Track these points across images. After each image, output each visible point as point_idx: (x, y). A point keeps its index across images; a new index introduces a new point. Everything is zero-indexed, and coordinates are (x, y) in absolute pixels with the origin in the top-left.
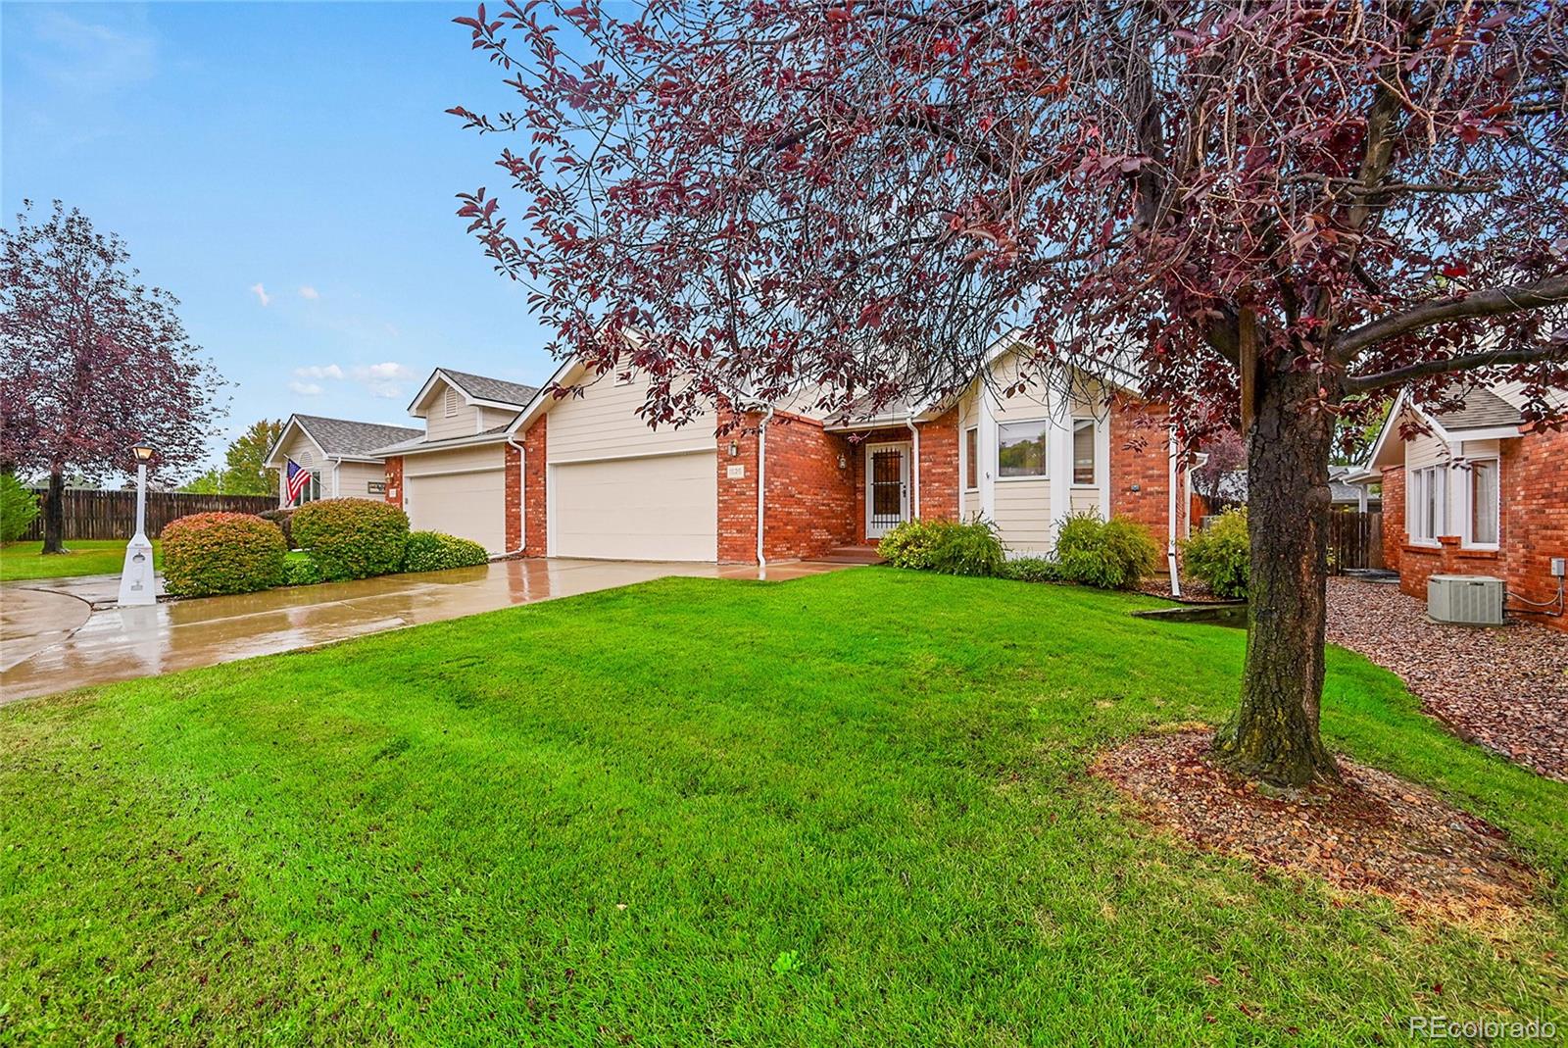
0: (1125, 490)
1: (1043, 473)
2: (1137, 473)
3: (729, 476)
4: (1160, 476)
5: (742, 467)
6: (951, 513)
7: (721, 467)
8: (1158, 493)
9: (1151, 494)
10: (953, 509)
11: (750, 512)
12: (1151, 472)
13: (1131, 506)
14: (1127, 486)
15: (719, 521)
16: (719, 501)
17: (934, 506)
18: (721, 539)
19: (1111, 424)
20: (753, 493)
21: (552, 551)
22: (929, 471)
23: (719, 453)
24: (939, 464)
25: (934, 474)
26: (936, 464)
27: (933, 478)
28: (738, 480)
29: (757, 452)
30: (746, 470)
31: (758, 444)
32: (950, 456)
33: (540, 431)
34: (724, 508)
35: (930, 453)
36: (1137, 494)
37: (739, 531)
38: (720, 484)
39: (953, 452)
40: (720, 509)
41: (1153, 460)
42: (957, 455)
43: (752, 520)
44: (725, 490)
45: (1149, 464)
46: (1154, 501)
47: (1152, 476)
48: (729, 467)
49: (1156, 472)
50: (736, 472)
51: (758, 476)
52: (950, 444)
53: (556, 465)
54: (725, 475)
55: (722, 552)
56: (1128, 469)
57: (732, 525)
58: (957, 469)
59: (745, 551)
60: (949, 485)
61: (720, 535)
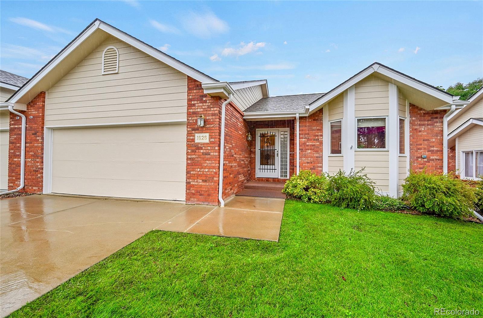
0: (418, 158)
1: (384, 147)
2: (425, 149)
3: (196, 141)
4: (437, 151)
5: (207, 135)
6: (318, 167)
7: (189, 134)
8: (436, 159)
9: (433, 160)
10: (319, 165)
11: (214, 168)
12: (432, 149)
13: (422, 166)
14: (419, 155)
15: (188, 172)
16: (188, 159)
17: (308, 163)
18: (189, 186)
19: (410, 123)
20: (217, 154)
21: (47, 189)
22: (304, 144)
23: (189, 124)
24: (311, 140)
25: (308, 146)
26: (308, 139)
27: (307, 148)
28: (204, 144)
29: (220, 125)
30: (211, 137)
31: (220, 119)
32: (317, 136)
33: (40, 104)
34: (192, 164)
35: (306, 134)
36: (425, 160)
37: (204, 181)
38: (188, 146)
39: (319, 134)
40: (188, 164)
41: (433, 142)
42: (322, 136)
43: (216, 173)
44: (193, 151)
45: (431, 144)
46: (434, 164)
47: (433, 151)
48: (196, 135)
49: (435, 149)
50: (202, 138)
51: (220, 142)
52: (318, 130)
53: (53, 129)
54: (193, 140)
55: (189, 196)
56: (420, 146)
57: (198, 176)
58: (321, 143)
59: (209, 195)
60: (317, 151)
61: (188, 183)
